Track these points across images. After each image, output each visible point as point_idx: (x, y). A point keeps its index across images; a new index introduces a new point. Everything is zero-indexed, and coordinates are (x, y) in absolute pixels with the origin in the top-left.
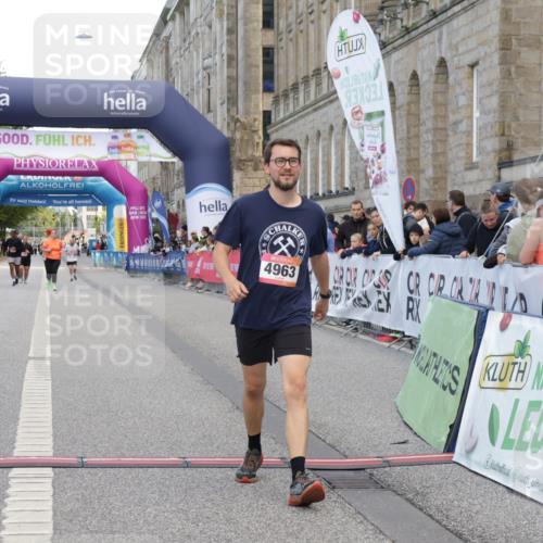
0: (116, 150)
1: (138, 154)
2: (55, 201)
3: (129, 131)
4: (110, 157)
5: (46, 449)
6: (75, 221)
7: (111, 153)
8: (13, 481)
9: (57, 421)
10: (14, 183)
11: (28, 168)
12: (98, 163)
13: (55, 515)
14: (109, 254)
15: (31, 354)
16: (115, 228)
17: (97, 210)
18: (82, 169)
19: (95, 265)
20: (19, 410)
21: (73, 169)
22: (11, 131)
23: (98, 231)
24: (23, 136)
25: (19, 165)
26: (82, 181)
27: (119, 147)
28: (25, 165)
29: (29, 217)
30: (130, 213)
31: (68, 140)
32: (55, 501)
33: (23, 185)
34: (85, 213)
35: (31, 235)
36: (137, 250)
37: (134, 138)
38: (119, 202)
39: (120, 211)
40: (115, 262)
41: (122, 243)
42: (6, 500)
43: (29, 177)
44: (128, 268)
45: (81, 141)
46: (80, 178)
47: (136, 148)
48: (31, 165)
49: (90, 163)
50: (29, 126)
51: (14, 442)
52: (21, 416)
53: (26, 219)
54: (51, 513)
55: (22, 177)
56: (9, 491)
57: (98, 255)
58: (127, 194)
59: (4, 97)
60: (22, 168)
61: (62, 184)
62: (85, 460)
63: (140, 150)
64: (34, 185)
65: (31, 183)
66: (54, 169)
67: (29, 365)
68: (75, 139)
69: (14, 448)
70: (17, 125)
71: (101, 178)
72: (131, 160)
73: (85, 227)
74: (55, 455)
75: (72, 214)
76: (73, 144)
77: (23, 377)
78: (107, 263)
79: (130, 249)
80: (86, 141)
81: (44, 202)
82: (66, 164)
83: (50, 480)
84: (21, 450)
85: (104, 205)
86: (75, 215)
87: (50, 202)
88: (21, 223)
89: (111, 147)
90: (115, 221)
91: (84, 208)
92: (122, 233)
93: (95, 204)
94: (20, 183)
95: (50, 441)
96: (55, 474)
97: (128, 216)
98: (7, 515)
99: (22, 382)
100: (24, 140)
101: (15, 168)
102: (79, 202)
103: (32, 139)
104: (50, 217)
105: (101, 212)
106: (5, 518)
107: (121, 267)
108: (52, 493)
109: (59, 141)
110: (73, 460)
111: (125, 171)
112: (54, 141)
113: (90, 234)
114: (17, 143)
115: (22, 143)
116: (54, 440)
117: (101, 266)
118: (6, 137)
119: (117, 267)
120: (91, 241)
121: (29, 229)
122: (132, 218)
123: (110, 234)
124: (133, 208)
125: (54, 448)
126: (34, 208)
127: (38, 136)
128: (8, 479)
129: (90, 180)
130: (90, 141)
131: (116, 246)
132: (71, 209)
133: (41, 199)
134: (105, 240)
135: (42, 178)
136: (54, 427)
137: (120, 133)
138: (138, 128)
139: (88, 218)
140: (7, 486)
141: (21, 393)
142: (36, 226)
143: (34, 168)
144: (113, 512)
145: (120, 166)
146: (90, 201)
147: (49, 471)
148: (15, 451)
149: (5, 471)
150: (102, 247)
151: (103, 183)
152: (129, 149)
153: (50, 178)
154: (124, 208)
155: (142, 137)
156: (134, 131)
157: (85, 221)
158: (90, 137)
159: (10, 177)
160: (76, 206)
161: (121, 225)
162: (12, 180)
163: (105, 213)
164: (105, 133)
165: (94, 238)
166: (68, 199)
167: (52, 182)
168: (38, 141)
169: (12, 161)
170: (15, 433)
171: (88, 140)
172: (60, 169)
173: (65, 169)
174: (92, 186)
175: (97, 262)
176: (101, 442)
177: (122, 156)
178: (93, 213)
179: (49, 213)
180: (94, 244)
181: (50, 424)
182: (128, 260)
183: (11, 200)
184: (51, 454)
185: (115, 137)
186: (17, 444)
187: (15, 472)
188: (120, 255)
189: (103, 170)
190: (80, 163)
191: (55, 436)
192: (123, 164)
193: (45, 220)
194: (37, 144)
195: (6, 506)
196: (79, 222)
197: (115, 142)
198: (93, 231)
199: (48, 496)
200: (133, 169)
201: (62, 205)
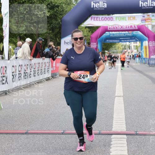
0: (144, 21)
1: (152, 22)
2: (122, 41)
3: (149, 14)
4: (142, 24)
5: (123, 129)
6: (129, 47)
7: (142, 22)
8: (113, 139)
9: (126, 118)
10: (108, 35)
11: (113, 29)
12: (138, 26)
13: (128, 152)
14: (142, 59)
15: (116, 95)
16: (144, 50)
17: (137, 43)
18: (132, 29)
19: (137, 63)
20: (113, 115)
21: (129, 29)
22: (107, 16)
23: (138, 51)
24: (111, 18)
25: (110, 28)
26: (131, 33)
27: (145, 20)
28: (112, 28)
29: (113, 46)
30: (149, 44)
31: (127, 18)
32: (128, 147)
33: (111, 35)
34: (133, 44)
35: (114, 53)
36: (152, 57)
37: (151, 16)
38: (145, 40)
39: (146, 43)
40: (144, 62)
41: (146, 55)
42: (111, 146)
43: (113, 32)
44: (149, 64)
45: (132, 18)
46: (131, 32)
47: (151, 20)
48: (114, 28)
49: (135, 26)
50: (113, 14)
51: (112, 126)
52: (114, 117)
53: (112, 47)
54: (127, 151)
55: (111, 32)
56: (112, 143)
57: (138, 59)
58: (148, 37)
59: (105, 5)
60: (111, 29)
61: (125, 34)
62: (137, 132)
63: (153, 21)
64: (115, 35)
65: (114, 34)
66: (122, 29)
67: (115, 99)
68: (129, 18)
69: (112, 128)
70: (109, 14)
71: (139, 32)
72: (149, 24)
73: (133, 49)
74: (127, 131)
75: (128, 45)
76: (129, 20)
77: (114, 103)
78: (141, 62)
79: (149, 57)
80: (133, 18)
81: (118, 41)
82: (126, 27)
83: (126, 140)
84: (115, 129)
85: (139, 41)
86: (129, 45)
87: (120, 41)
88: (110, 49)
89: (142, 20)
90: (144, 47)
91: (133, 43)
92: (146, 51)
93: (137, 41)
94: (110, 35)
95: (125, 126)
96: (127, 137)
97: (149, 45)
98: (112, 151)
99: (114, 105)
100: (111, 19)
101: (109, 29)
102: (131, 40)
103: (114, 19)
104: (120, 46)
105: (138, 44)
106: (111, 152)
107: (146, 63)
108: (126, 144)
109: (123, 19)
110: (133, 132)
111: (147, 28)
112: (122, 19)
113: (135, 52)
114: (106, 20)
115: (111, 20)
116: (126, 125)
117: (139, 63)
118: (106, 18)
119: (144, 63)
120: (135, 54)
121: (113, 51)
122: (150, 45)
123: (142, 52)
124: (150, 42)
125: (126, 128)
126: (115, 43)
127: (116, 18)
128: (111, 139)
129: (135, 33)
130: (135, 18)
131: (144, 56)
132: (128, 43)
133: (117, 40)
134: (140, 54)
135: (118, 32)
136: (126, 121)
137: (146, 15)
138: (152, 13)
139: (134, 46)
140: (111, 141)
141: (113, 109)
142: (116, 49)
143: (115, 29)
144: (149, 151)
145: (145, 27)
146: (135, 40)
147: (125, 136)
148: (113, 129)
149: (110, 136)
150: (139, 56)
151: (139, 33)
152: (149, 20)
153: (120, 32)
154: (147, 42)
155: (153, 16)
156: (150, 14)
157: (133, 47)
158: (135, 17)
159: (107, 33)
160: (129, 42)
161: (146, 48)
162: (107, 34)
163: (140, 44)
164: (140, 15)
165: (136, 53)
166: (127, 39)
167: (121, 33)
168: (116, 19)
169: (107, 27)
170: (112, 123)
171: (134, 18)
172: (124, 29)
173: (126, 29)
174: (135, 35)
175: (137, 62)
176: (143, 126)
177: (147, 23)
178: (136, 44)
179: (120, 45)
180: (136, 55)
181: (124, 120)
182: (149, 61)
183: (107, 41)
184: (125, 130)
185: (144, 16)
186: (113, 127)
187: (113, 136)
188: (146, 59)
189: (140, 29)
190: (131, 26)
191: (126, 124)
192: (146, 26)
193: (119, 47)
194: (116, 20)
195: (111, 148)
196: (130, 48)
197: (144, 18)
198: (136, 51)
199: (126, 145)
200: (150, 28)
201: (125, 42)
